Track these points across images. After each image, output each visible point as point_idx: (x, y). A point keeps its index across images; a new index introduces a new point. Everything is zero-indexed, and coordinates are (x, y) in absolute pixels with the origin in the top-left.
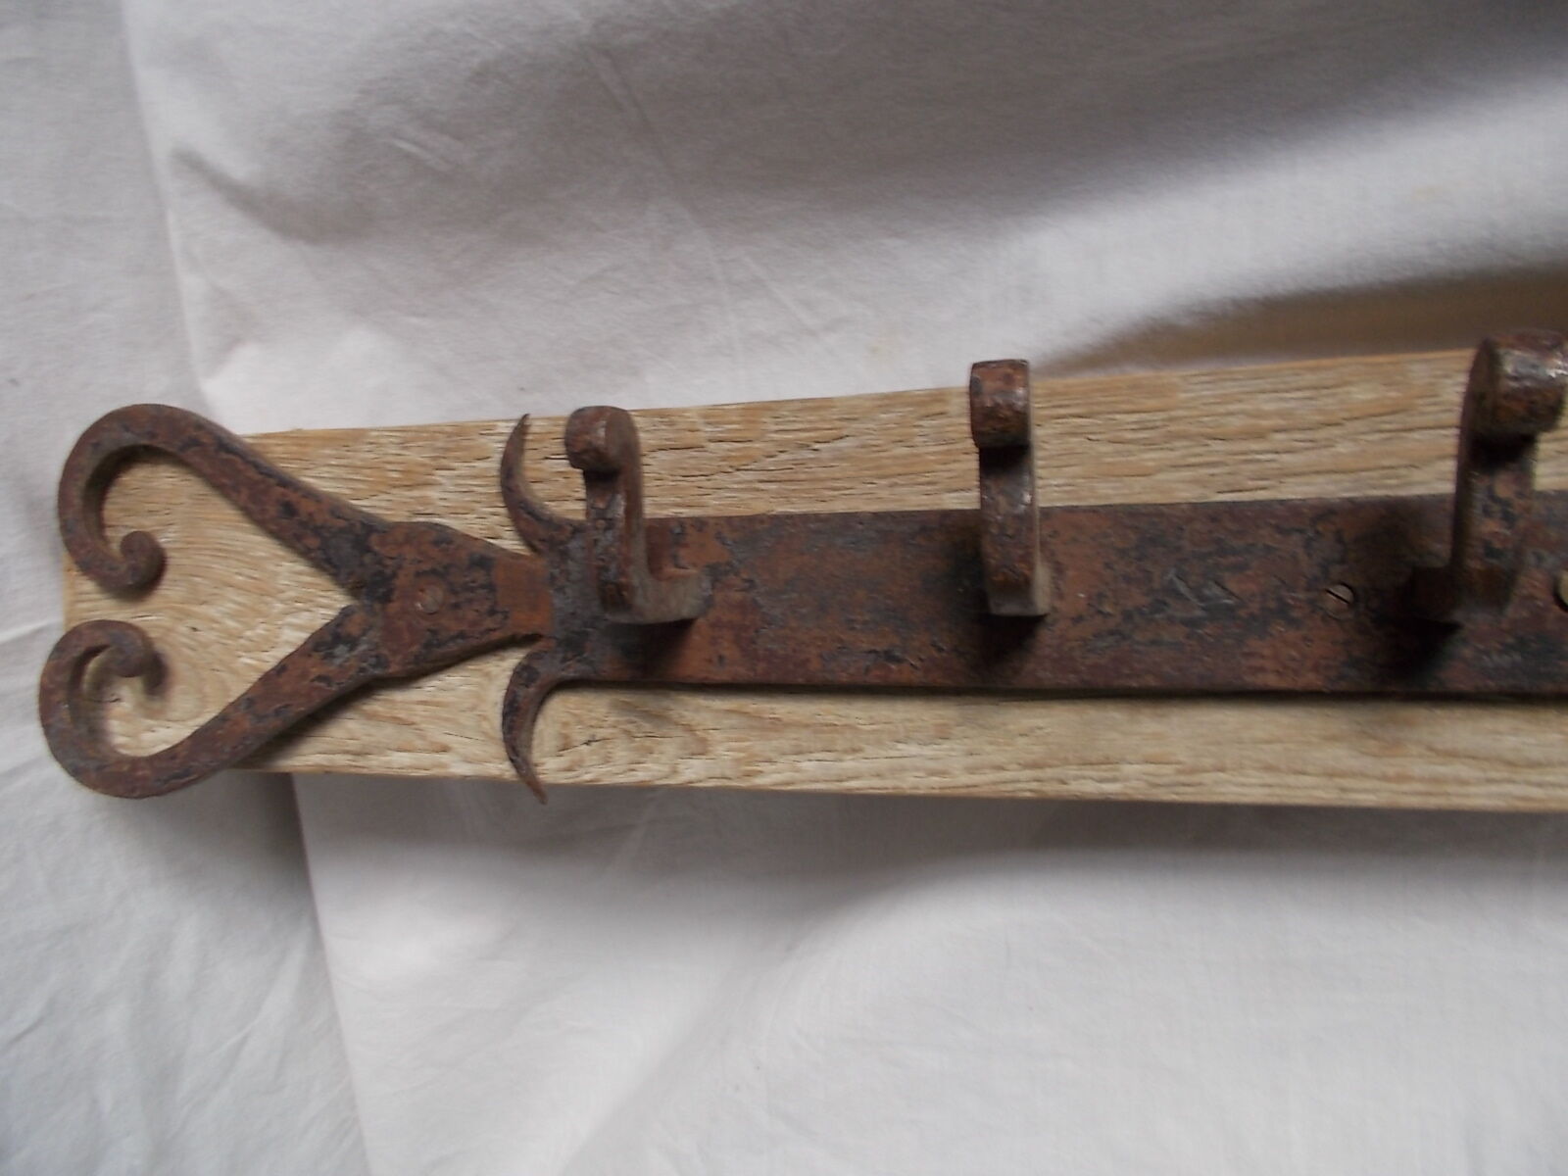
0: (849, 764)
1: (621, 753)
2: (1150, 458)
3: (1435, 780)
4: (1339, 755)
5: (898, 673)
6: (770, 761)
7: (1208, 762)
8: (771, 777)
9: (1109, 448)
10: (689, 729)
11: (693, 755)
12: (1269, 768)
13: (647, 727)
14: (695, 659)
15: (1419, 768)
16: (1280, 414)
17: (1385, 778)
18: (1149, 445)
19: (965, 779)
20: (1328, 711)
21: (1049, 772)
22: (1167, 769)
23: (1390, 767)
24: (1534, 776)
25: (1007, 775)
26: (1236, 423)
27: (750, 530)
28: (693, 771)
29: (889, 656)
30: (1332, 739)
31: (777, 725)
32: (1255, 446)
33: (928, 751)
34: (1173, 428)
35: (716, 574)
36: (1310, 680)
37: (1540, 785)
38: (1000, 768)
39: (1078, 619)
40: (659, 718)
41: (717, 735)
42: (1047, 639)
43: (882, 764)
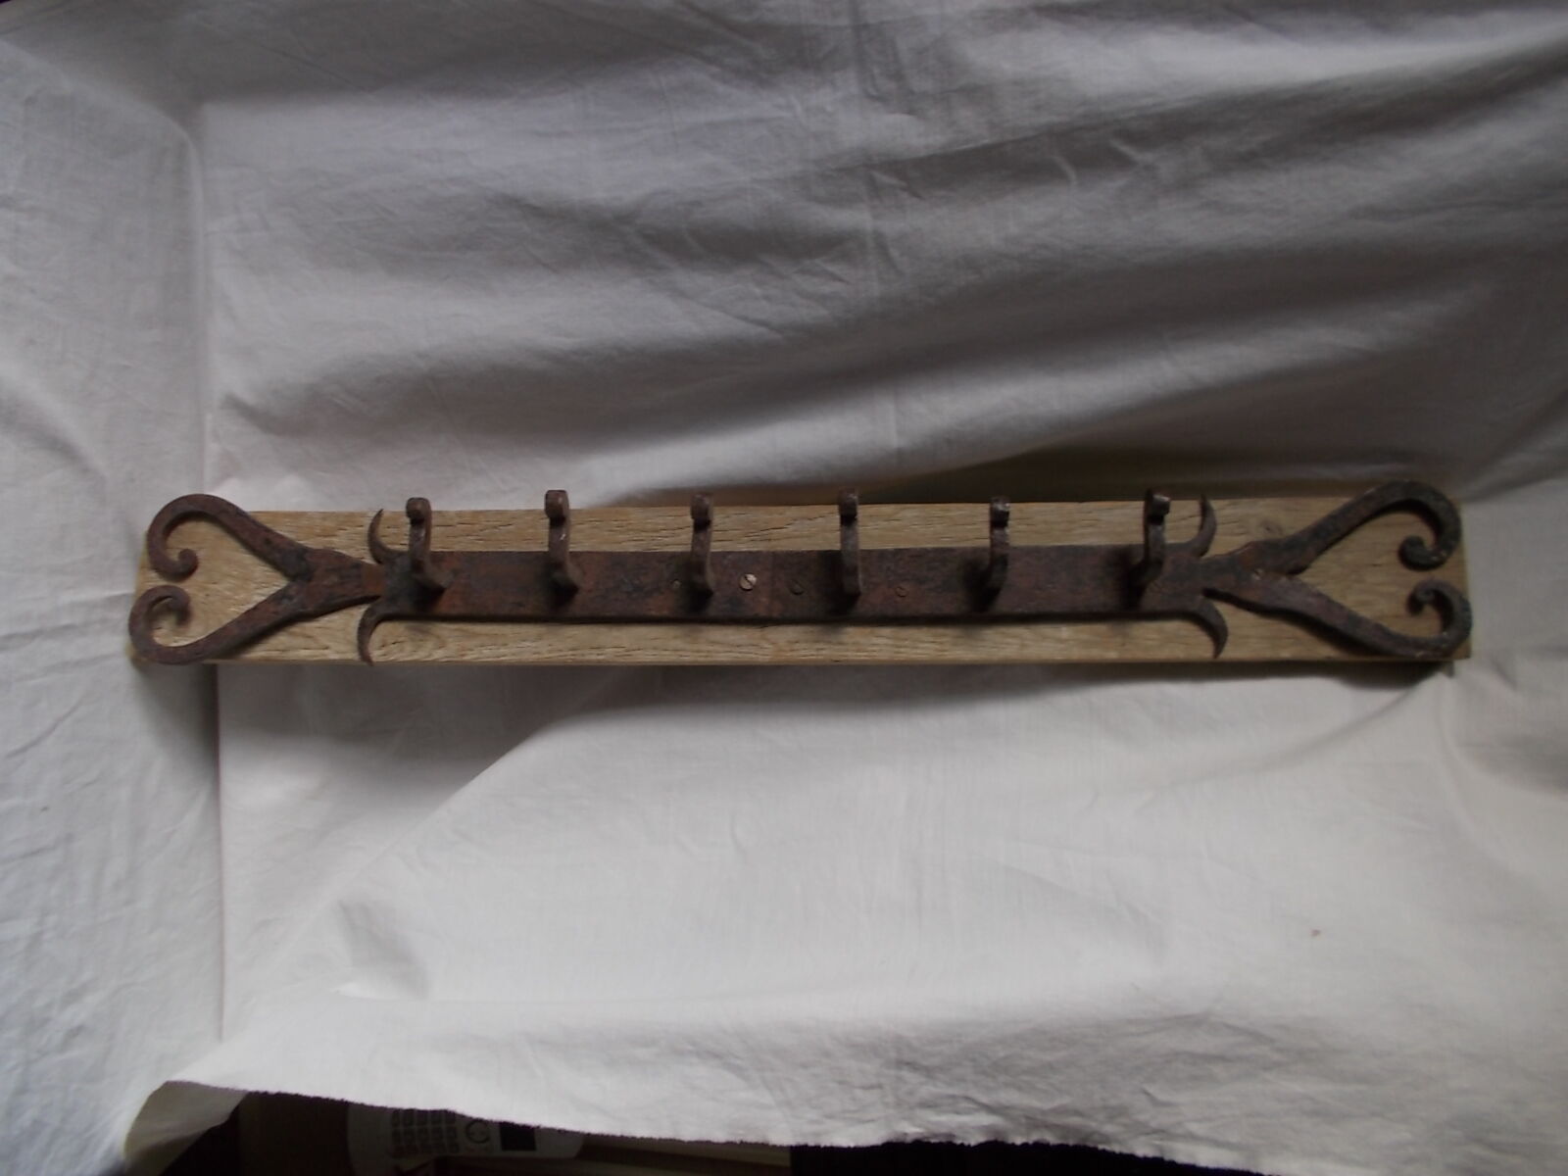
0: (502, 650)
1: (408, 647)
2: (621, 537)
3: (708, 651)
4: (679, 643)
5: (523, 611)
6: (471, 650)
7: (635, 647)
8: (469, 657)
9: (606, 533)
10: (438, 637)
11: (440, 648)
12: (655, 648)
13: (421, 636)
14: (444, 606)
15: (704, 647)
16: (665, 524)
17: (693, 651)
18: (621, 532)
19: (547, 656)
20: (675, 627)
21: (579, 652)
22: (620, 650)
23: (696, 647)
24: (738, 649)
25: (561, 654)
26: (649, 526)
27: (471, 557)
28: (439, 655)
29: (520, 605)
30: (675, 638)
31: (476, 635)
32: (655, 534)
33: (534, 644)
34: (630, 527)
35: (456, 572)
36: (665, 613)
37: (740, 653)
38: (561, 651)
39: (590, 591)
40: (426, 632)
41: (450, 640)
42: (579, 598)
43: (514, 650)
